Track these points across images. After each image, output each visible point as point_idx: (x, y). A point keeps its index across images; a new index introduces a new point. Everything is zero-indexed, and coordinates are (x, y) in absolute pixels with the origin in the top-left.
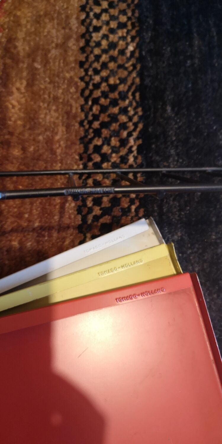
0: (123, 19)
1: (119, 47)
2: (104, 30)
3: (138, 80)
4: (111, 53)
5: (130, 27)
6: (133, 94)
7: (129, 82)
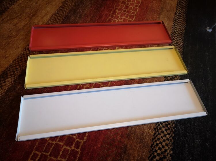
0: (180, 38)
2: (176, 40)
3: (182, 50)
4: (177, 44)
6: (181, 53)
7: (180, 50)
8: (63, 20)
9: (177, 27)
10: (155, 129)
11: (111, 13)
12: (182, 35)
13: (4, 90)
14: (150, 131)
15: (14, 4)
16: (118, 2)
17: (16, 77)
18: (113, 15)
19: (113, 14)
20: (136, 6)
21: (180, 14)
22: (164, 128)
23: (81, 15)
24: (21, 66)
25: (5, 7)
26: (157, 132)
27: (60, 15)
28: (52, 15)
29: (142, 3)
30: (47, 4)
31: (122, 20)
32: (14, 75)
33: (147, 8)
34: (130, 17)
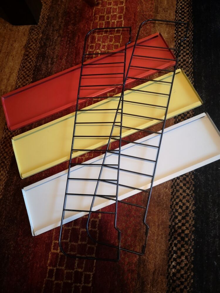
0: (188, 52)
1: (187, 61)
2: (182, 56)
3: (192, 70)
4: (184, 63)
5: (190, 54)
6: (191, 75)
7: (190, 71)
8: (33, 74)
9: (182, 34)
10: (172, 187)
11: (89, 41)
12: (190, 45)
13: (2, 186)
14: (167, 190)
16: (95, 20)
17: (7, 167)
18: (93, 44)
19: (92, 42)
20: (120, 17)
21: (183, 10)
22: (182, 182)
23: (52, 59)
24: (8, 152)
26: (175, 190)
27: (28, 69)
28: (19, 72)
29: (126, 8)
30: (6, 56)
31: (106, 49)
32: (5, 166)
33: (135, 17)
34: (115, 40)
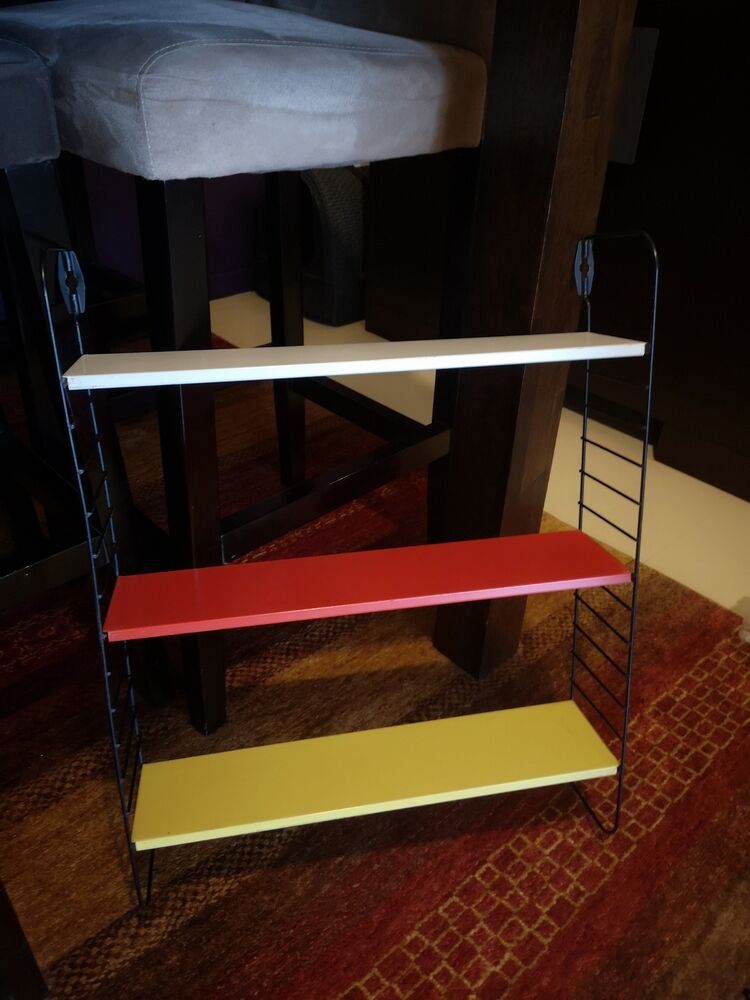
11: (555, 797)
13: (135, 953)
15: (289, 667)
17: (181, 920)
18: (558, 811)
20: (660, 803)
24: (211, 889)
25: (264, 668)
29: (689, 794)
31: (580, 845)
32: (179, 913)
33: (696, 828)
34: (614, 844)
